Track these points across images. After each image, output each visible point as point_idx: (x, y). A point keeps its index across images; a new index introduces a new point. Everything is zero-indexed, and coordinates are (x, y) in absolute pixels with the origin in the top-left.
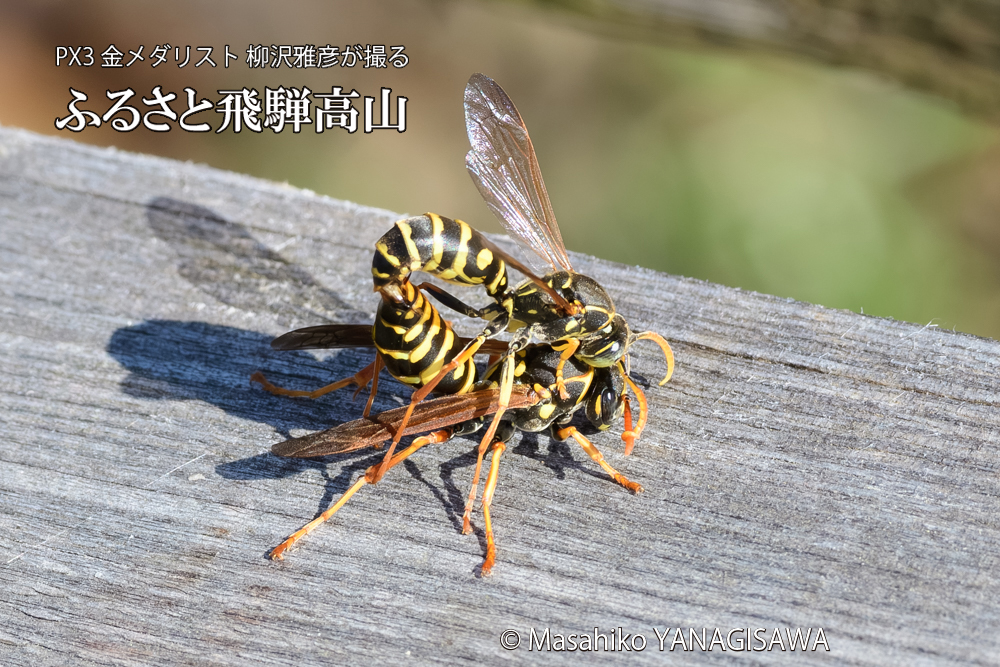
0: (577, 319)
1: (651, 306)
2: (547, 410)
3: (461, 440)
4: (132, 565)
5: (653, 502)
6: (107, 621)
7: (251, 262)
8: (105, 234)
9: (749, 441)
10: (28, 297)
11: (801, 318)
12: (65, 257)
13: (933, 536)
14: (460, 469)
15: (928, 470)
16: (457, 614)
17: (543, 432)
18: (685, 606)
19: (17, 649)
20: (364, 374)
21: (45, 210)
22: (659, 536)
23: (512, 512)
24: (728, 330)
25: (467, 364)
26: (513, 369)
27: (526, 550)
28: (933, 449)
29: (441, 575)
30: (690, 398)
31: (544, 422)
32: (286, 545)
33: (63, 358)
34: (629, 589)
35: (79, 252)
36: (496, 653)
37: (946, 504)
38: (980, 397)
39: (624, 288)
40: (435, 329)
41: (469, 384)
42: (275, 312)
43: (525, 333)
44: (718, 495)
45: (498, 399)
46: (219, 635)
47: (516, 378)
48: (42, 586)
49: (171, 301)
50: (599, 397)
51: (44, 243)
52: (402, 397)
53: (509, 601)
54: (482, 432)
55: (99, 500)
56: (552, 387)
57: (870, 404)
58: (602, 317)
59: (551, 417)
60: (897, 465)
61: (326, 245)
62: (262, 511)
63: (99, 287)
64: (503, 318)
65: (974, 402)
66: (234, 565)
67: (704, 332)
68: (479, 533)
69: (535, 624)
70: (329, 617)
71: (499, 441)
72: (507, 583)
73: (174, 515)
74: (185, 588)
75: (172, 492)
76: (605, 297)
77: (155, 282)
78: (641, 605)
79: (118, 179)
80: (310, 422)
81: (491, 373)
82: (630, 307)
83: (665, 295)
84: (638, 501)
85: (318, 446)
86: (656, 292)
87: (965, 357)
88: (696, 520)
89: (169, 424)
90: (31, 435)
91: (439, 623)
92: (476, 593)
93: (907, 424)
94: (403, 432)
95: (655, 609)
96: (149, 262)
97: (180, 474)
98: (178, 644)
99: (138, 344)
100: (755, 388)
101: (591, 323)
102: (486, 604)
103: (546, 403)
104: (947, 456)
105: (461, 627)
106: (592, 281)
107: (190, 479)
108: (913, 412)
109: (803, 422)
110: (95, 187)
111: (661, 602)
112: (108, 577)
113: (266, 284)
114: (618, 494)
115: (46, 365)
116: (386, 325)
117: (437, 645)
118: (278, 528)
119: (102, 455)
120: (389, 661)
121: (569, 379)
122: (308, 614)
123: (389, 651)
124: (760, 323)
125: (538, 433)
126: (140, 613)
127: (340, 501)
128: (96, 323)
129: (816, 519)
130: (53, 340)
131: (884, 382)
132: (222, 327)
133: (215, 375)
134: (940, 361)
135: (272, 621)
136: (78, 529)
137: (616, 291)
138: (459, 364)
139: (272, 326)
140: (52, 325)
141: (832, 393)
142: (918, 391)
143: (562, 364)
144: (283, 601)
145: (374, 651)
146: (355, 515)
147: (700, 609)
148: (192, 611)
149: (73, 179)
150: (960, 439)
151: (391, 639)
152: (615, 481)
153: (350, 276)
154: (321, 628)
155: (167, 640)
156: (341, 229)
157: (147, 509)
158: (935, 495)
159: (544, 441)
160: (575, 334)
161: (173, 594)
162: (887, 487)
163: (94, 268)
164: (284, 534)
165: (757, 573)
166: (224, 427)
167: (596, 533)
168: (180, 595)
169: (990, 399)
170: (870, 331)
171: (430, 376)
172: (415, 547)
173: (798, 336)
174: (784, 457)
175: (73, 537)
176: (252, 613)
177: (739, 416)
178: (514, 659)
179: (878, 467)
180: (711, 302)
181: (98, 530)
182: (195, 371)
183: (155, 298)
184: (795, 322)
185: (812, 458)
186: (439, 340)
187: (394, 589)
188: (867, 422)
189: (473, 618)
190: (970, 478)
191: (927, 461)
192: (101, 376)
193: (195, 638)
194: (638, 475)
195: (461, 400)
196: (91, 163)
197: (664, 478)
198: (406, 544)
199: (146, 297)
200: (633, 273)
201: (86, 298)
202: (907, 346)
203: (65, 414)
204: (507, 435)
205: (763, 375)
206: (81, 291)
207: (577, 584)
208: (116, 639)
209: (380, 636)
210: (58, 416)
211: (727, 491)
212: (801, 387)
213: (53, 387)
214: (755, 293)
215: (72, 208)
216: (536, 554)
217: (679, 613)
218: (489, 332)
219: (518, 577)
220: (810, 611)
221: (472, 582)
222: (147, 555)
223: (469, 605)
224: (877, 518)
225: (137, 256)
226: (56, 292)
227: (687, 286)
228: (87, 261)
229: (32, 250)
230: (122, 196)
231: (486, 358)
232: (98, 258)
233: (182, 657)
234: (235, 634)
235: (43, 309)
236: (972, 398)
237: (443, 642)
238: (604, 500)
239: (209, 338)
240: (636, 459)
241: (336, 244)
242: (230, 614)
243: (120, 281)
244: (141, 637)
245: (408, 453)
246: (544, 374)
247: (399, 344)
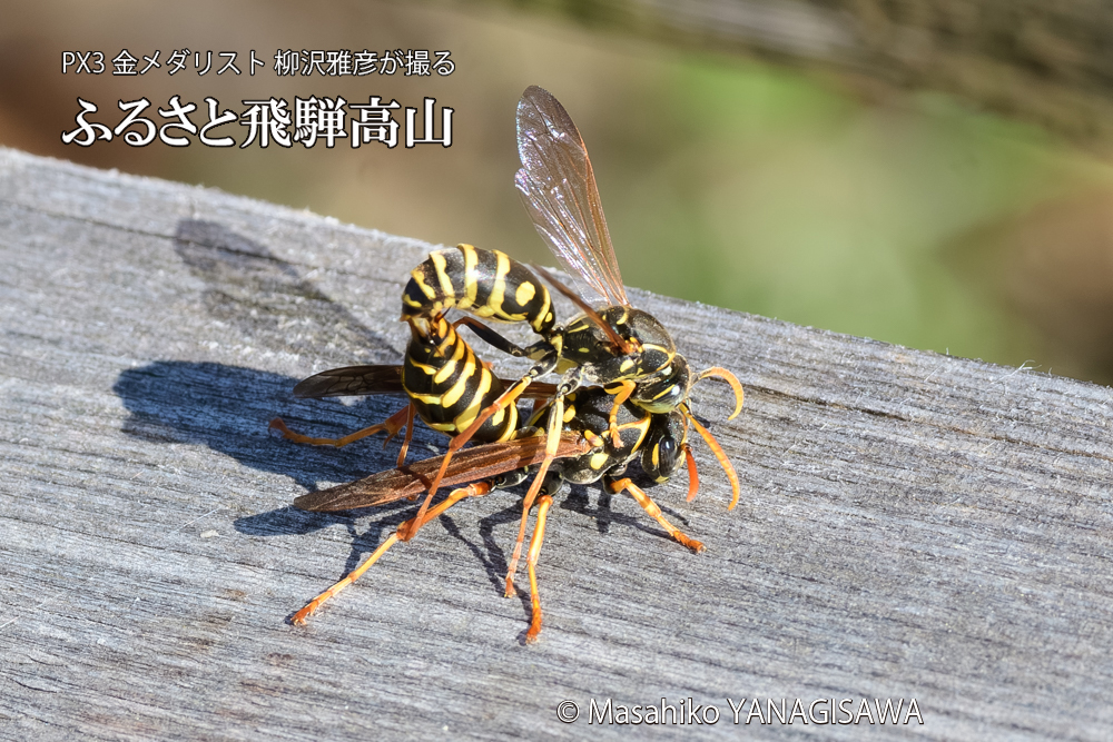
0: (633, 358)
1: (713, 346)
2: (599, 460)
3: (503, 494)
4: (139, 631)
5: (717, 562)
6: (110, 692)
7: (268, 296)
8: (107, 265)
9: (822, 495)
10: (22, 335)
11: (880, 360)
12: (62, 291)
13: (1028, 601)
14: (502, 525)
15: (1021, 528)
16: (499, 686)
17: (594, 485)
18: (753, 677)
19: (11, 723)
20: (395, 420)
21: (39, 239)
22: (723, 600)
23: (560, 573)
24: (799, 373)
25: (508, 410)
26: (561, 415)
27: (575, 615)
28: (1027, 504)
29: (481, 642)
30: (757, 447)
31: (596, 473)
32: (309, 609)
33: (60, 402)
34: (690, 657)
35: (77, 285)
36: (543, 728)
37: (1041, 565)
38: (1079, 447)
39: (683, 326)
40: (470, 368)
41: (511, 432)
42: (296, 353)
43: (575, 374)
44: (789, 555)
45: (545, 447)
46: (235, 708)
47: (565, 424)
48: (38, 654)
49: (180, 340)
50: (657, 446)
51: (39, 275)
52: (437, 446)
53: (557, 671)
54: (526, 485)
55: (101, 559)
56: (605, 434)
57: (957, 455)
58: (660, 357)
59: (603, 468)
60: (987, 522)
61: (352, 278)
62: (282, 571)
63: (101, 324)
64: (551, 358)
65: (1073, 453)
66: (251, 630)
67: (772, 374)
68: (524, 596)
69: (586, 696)
70: (357, 688)
71: (545, 494)
72: (555, 651)
73: (183, 576)
74: (198, 656)
75: (183, 551)
76: (664, 336)
77: (162, 319)
78: (703, 676)
79: (121, 205)
80: (334, 473)
81: (535, 419)
82: (689, 347)
83: (729, 334)
84: (700, 561)
85: (345, 499)
86: (719, 330)
87: (1062, 403)
88: (764, 582)
89: (179, 476)
90: (26, 487)
91: (480, 696)
92: (521, 662)
93: (999, 477)
94: (440, 483)
95: (719, 680)
96: (155, 295)
97: (191, 530)
98: (190, 718)
99: (144, 387)
100: (829, 437)
101: (649, 363)
102: (531, 674)
103: (598, 451)
104: (1043, 512)
105: (504, 700)
106: (650, 317)
107: (203, 535)
108: (1005, 464)
109: (882, 474)
110: (96, 214)
111: (726, 673)
112: (112, 644)
113: (286, 321)
114: (677, 554)
115: (42, 410)
116: (415, 365)
117: (478, 719)
118: (300, 590)
119: (104, 509)
120: (424, 737)
121: (624, 426)
122: (334, 685)
123: (424, 725)
124: (835, 365)
125: (588, 485)
126: (147, 683)
127: (368, 561)
128: (97, 363)
129: (898, 582)
130: (49, 382)
131: (973, 430)
132: (237, 368)
133: (229, 421)
134: (1035, 407)
135: (294, 693)
136: (78, 590)
137: (674, 329)
138: (501, 404)
139: (294, 365)
140: (47, 366)
141: (915, 442)
142: (1010, 441)
143: (616, 409)
144: (306, 670)
145: (407, 726)
146: (386, 576)
147: (770, 680)
148: (205, 682)
149: (71, 204)
150: (1058, 493)
151: (426, 712)
152: (674, 539)
153: (380, 312)
154: (348, 701)
155: (177, 714)
156: (368, 260)
157: (154, 569)
158: (1029, 555)
159: (594, 495)
160: (630, 375)
161: (184, 663)
162: (976, 547)
163: (94, 303)
164: (307, 597)
165: (832, 641)
166: (239, 479)
167: (653, 597)
168: (191, 664)
169: (1090, 450)
170: (956, 374)
171: (466, 423)
172: (453, 611)
173: (875, 379)
174: (862, 512)
175: (72, 599)
176: (272, 683)
177: (812, 468)
179: (966, 524)
180: (779, 342)
181: (100, 591)
182: (207, 417)
183: (163, 336)
184: (873, 364)
185: (892, 513)
186: (474, 382)
187: (429, 657)
188: (953, 474)
189: (517, 690)
190: (1068, 537)
191: (1021, 517)
192: (103, 423)
193: (209, 712)
194: (700, 533)
195: (503, 448)
196: (91, 187)
197: (728, 536)
198: (443, 608)
199: (152, 335)
200: (693, 310)
201: (86, 336)
202: (997, 391)
203: (63, 464)
204: (554, 488)
205: (838, 422)
206: (80, 328)
207: (633, 652)
208: (121, 712)
209: (415, 709)
211: (799, 550)
212: (881, 436)
213: (49, 433)
214: (829, 332)
215: (70, 236)
216: (587, 620)
217: (746, 685)
218: (535, 372)
219: (567, 645)
220: (891, 683)
221: (515, 650)
222: (155, 619)
223: (513, 675)
224: (965, 581)
225: (142, 290)
226: (53, 329)
227: (753, 324)
228: (87, 295)
229: (26, 282)
230: (126, 224)
231: (530, 403)
232: (99, 292)
233: (194, 732)
234: (253, 707)
235: (39, 348)
236: (1070, 448)
237: (484, 716)
238: (662, 560)
239: (223, 380)
240: (697, 515)
241: (363, 277)
242: (248, 685)
243: (123, 317)
244: (149, 710)
245: (445, 507)
246: (596, 420)
247: (429, 386)
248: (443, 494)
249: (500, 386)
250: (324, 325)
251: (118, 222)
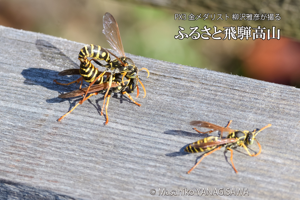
0: (126, 67)
1: (143, 65)
2: (120, 88)
3: (101, 95)
4: (27, 123)
5: (144, 108)
6: (21, 135)
7: (53, 55)
8: (20, 49)
9: (165, 95)
10: (3, 63)
11: (176, 67)
12: (11, 54)
13: (206, 116)
14: (100, 101)
15: (205, 101)
16: (100, 133)
17: (119, 93)
18: (151, 131)
19: (1, 141)
20: (78, 80)
21: (7, 44)
22: (145, 116)
23: (112, 111)
24: (160, 70)
25: (101, 78)
26: (112, 79)
27: (115, 119)
28: (206, 96)
29: (96, 125)
30: (152, 85)
31: (119, 90)
32: (61, 118)
33: (11, 77)
34: (138, 128)
35: (14, 53)
36: (109, 142)
37: (209, 108)
38: (217, 85)
39: (137, 61)
40: (93, 69)
41: (102, 82)
42: (59, 66)
43: (115, 70)
44: (158, 107)
45: (108, 85)
46: (47, 138)
47: (113, 80)
48: (7, 127)
49: (35, 64)
50: (131, 85)
51: (7, 51)
52: (87, 85)
53: (111, 130)
54: (105, 93)
55: (19, 108)
56: (121, 82)
57: (192, 86)
58: (132, 67)
59: (121, 89)
60: (198, 100)
61: (70, 51)
62: (56, 110)
63: (19, 61)
64: (110, 67)
65: (215, 86)
66: (50, 123)
67: (155, 70)
68: (105, 115)
69: (117, 135)
70: (71, 134)
71: (109, 95)
72: (111, 126)
73: (36, 112)
74: (39, 128)
75: (36, 106)
76: (133, 63)
77: (32, 60)
78: (141, 131)
79: (23, 37)
80: (67, 91)
81: (107, 79)
82: (138, 65)
83: (146, 62)
84: (140, 108)
85: (69, 95)
86: (144, 61)
87: (213, 76)
88: (153, 112)
89: (35, 91)
90: (4, 94)
91: (96, 135)
92: (104, 129)
93: (200, 91)
94: (88, 92)
95: (144, 132)
96: (30, 55)
97: (38, 102)
98: (38, 140)
99: (28, 73)
100: (166, 83)
101: (129, 68)
102: (106, 131)
103: (120, 86)
104: (209, 98)
105: (101, 136)
106: (130, 59)
107: (40, 103)
108: (202, 88)
109: (177, 90)
110: (18, 38)
111: (146, 131)
112: (22, 125)
113: (56, 60)
114: (136, 107)
115: (7, 78)
116: (82, 69)
117: (96, 140)
118: (60, 114)
119: (20, 98)
120: (85, 144)
121: (125, 81)
122: (67, 133)
123: (85, 142)
124: (167, 68)
125: (118, 93)
126: (29, 133)
127: (73, 109)
128: (18, 69)
129: (180, 112)
130: (9, 73)
131: (195, 81)
132: (47, 69)
133: (45, 80)
134: (208, 77)
135: (59, 135)
136: (15, 115)
137: (135, 61)
138: (100, 76)
139: (58, 69)
140: (8, 69)
141: (184, 84)
142: (203, 83)
143: (123, 77)
144: (61, 130)
145: (81, 142)
146: (77, 111)
147: (154, 132)
148: (40, 133)
149: (13, 37)
150: (212, 94)
151: (85, 139)
152: (135, 104)
153: (75, 58)
154: (69, 137)
155: (35, 139)
156: (73, 48)
157: (30, 110)
158: (207, 107)
159: (119, 95)
160: (126, 71)
161: (36, 129)
162: (196, 105)
163: (18, 57)
164: (61, 116)
165: (167, 124)
166: (47, 92)
167: (131, 115)
168: (38, 129)
169: (219, 85)
170: (192, 70)
171: (92, 80)
172: (90, 118)
173: (176, 71)
174: (173, 98)
175: (14, 116)
176: (54, 133)
177: (163, 89)
178: (113, 143)
179: (194, 100)
180: (156, 64)
181: (19, 115)
182: (41, 79)
183: (32, 63)
184: (175, 68)
185: (179, 98)
186: (94, 72)
187: (86, 128)
188: (191, 90)
189: (104, 134)
190: (215, 103)
191: (205, 99)
192: (20, 81)
193: (42, 139)
194: (140, 102)
195: (100, 85)
196: (17, 33)
197: (146, 103)
198: (88, 118)
199: (30, 63)
200: (139, 57)
201: (16, 63)
202: (200, 73)
203: (11, 89)
204: (111, 93)
205: (168, 80)
206: (15, 62)
207: (127, 127)
208: (23, 139)
209: (83, 138)
210: (10, 90)
211: (160, 106)
212: (177, 83)
213: (9, 83)
214: (166, 62)
215: (13, 43)
216: (118, 120)
217: (150, 133)
218: (107, 70)
219: (114, 125)
220: (179, 133)
221: (103, 126)
222: (30, 120)
223: (103, 131)
224: (194, 112)
225: (27, 54)
226: (9, 62)
227: (151, 60)
228: (16, 55)
229: (4, 52)
230: (24, 41)
231: (106, 76)
232: (19, 54)
233: (38, 143)
234: (50, 138)
235: (7, 66)
236: (215, 85)
237: (97, 140)
238: (133, 108)
239: (44, 72)
240: (140, 99)
241: (72, 51)
242: (49, 134)
243: (24, 59)
244: (29, 139)
245: (89, 98)
246: (120, 80)
247: (84, 73)
248: (88, 95)
249: (99, 73)
250: (64, 61)
251: (23, 40)
